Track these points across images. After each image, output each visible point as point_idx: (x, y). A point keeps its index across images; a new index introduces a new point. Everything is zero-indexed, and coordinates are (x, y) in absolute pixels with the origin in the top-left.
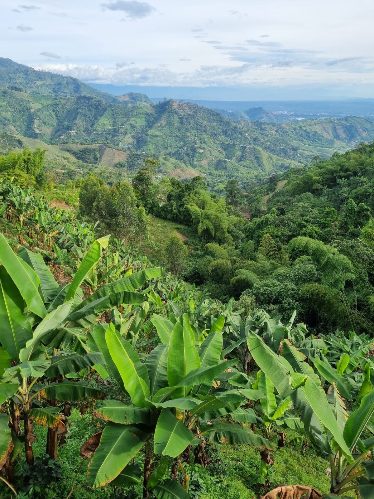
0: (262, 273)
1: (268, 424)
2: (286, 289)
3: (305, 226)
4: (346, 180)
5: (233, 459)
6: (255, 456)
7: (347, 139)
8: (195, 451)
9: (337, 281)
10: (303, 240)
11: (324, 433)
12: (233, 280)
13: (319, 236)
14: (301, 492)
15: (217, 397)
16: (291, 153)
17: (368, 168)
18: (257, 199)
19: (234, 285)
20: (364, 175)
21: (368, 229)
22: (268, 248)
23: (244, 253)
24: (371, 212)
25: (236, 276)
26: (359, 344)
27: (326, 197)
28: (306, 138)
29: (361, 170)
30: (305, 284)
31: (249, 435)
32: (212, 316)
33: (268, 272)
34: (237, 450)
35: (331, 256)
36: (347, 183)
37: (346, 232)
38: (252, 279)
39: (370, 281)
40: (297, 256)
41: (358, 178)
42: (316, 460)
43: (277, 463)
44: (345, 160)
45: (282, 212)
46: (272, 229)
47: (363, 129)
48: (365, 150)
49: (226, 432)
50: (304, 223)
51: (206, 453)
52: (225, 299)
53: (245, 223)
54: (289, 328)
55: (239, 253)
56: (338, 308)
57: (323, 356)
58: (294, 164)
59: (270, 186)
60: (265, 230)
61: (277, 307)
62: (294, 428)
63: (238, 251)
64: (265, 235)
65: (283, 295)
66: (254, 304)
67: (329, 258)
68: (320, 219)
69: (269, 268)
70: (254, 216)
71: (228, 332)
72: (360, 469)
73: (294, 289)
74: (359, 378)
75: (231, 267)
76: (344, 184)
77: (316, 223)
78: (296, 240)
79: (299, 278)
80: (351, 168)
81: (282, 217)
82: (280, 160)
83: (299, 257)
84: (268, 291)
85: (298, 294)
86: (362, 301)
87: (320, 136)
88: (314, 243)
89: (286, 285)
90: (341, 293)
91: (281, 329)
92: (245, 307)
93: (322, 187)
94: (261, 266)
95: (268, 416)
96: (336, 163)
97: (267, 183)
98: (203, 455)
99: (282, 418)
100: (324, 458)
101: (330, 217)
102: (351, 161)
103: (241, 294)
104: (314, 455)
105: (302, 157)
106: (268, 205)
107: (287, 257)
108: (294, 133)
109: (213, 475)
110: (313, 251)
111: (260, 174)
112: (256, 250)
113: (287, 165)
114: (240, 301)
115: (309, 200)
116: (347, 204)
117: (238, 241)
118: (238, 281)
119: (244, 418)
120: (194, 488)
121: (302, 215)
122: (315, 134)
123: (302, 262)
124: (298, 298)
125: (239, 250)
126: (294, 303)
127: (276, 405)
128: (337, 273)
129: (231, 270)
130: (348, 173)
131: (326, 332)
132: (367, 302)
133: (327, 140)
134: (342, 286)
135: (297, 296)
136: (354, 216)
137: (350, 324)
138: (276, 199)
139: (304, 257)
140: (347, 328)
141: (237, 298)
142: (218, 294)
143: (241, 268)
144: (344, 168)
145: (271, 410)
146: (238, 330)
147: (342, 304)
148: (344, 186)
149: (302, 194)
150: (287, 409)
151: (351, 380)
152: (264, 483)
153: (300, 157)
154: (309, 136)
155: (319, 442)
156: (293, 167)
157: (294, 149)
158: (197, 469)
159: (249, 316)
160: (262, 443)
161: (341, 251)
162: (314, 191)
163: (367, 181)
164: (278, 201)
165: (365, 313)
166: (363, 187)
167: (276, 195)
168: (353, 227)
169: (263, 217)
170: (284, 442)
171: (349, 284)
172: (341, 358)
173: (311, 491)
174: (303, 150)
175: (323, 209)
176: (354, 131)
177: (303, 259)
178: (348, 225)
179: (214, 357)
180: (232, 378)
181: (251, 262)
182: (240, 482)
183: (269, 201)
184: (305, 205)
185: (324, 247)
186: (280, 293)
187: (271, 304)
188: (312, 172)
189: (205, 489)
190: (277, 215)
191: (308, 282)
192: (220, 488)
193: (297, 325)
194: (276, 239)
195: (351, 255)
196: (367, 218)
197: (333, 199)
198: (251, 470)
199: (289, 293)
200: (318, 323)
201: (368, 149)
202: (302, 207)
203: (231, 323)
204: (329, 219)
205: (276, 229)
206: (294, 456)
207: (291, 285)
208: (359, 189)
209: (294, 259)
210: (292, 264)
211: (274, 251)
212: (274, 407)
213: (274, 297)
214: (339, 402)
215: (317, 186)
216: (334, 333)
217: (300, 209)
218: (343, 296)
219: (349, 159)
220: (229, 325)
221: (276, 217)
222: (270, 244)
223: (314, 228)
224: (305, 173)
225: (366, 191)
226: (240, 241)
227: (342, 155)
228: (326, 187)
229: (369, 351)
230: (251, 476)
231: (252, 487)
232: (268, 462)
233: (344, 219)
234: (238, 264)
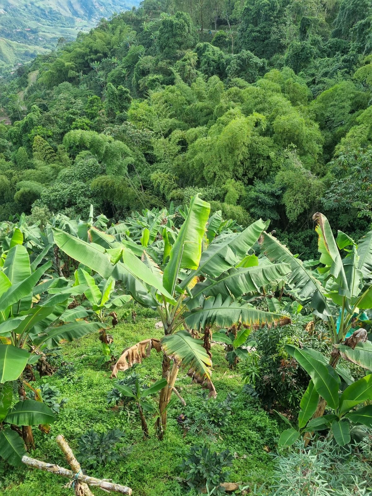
0: (45, 180)
1: (98, 312)
2: (76, 189)
3: (74, 120)
4: (99, 62)
5: (76, 356)
6: (96, 343)
7: (86, 16)
8: (37, 368)
9: (120, 168)
10: (75, 134)
11: (148, 292)
12: (17, 195)
13: (90, 127)
14: (144, 346)
15: (41, 306)
16: (32, 37)
17: (115, 47)
18: (11, 97)
19: (20, 201)
20: (114, 55)
21: (133, 111)
22: (43, 151)
23: (18, 163)
24: (130, 94)
25: (19, 190)
26: (153, 218)
27: (85, 85)
28: (42, 16)
29: (110, 50)
30: (92, 179)
31: (85, 326)
32: (7, 238)
33: (52, 178)
34: (78, 347)
35: (108, 144)
36: (100, 66)
37: (114, 118)
38: (37, 188)
39: (147, 161)
40: (76, 153)
41: (110, 60)
42: (146, 321)
43: (116, 339)
44: (92, 41)
45: (45, 108)
46: (40, 129)
47: (98, 3)
48: (107, 27)
49: (63, 334)
50: (72, 116)
51: (49, 363)
52: (15, 219)
53: (6, 128)
54: (91, 222)
55: (13, 164)
56: (128, 193)
57: (128, 237)
58: (40, 50)
59: (21, 80)
60: (33, 132)
61: (73, 209)
62: (121, 305)
63: (11, 163)
64: (36, 138)
65: (75, 196)
66: (49, 213)
67: (107, 147)
68: (86, 109)
69: (51, 173)
70: (14, 119)
71: (31, 248)
72: (182, 308)
73: (84, 186)
74: (160, 245)
75: (9, 182)
76: (98, 67)
77: (83, 115)
78: (70, 135)
79: (84, 174)
80: (99, 49)
81: (47, 114)
82: (22, 47)
83: (79, 154)
84: (58, 196)
85: (88, 190)
86: (145, 181)
87: (57, 13)
88: (89, 135)
89: (75, 185)
90: (126, 178)
91: (83, 227)
92: (39, 218)
93: (77, 74)
94: (43, 173)
95: (97, 305)
96: (83, 44)
97: (16, 77)
98: (47, 366)
99: (109, 301)
100: (151, 317)
101: (95, 106)
102: (97, 40)
103: (31, 208)
104: (143, 319)
105: (45, 42)
106: (26, 104)
107: (66, 156)
108: (26, 10)
109: (63, 377)
110: (90, 143)
111: (4, 67)
112: (31, 157)
113: (31, 52)
114: (32, 215)
115: (69, 91)
116: (107, 90)
117: (6, 151)
118: (23, 195)
119: (75, 316)
120: (48, 396)
121: (68, 109)
122: (51, 12)
123: (83, 158)
124: (89, 194)
125: (11, 161)
126: (88, 200)
127: (100, 293)
128: (117, 160)
129: (11, 186)
130: (98, 54)
131: (124, 218)
132: (149, 180)
133: (67, 19)
134: (125, 171)
135: (88, 193)
136: (117, 101)
137: (141, 204)
138: (32, 95)
139: (84, 153)
140: (139, 208)
141: (28, 212)
142: (4, 215)
143: (21, 180)
144: (93, 49)
145: (98, 300)
146: (41, 242)
147: (130, 188)
148: (98, 70)
149: (59, 85)
150: (111, 292)
151: (155, 248)
152: (110, 360)
153: (43, 41)
154: (45, 14)
155: (147, 301)
156: (39, 53)
157: (34, 32)
158: (45, 381)
159: (48, 224)
160: (99, 327)
161: (116, 138)
162: (71, 80)
163: (119, 62)
164: (36, 97)
165: (151, 191)
166: (116, 69)
167: (31, 91)
168: (119, 112)
169: (25, 118)
170: (117, 320)
171: (131, 168)
172: (143, 234)
173: (151, 341)
174: (44, 32)
175: (86, 99)
176: (90, 6)
177: (82, 155)
178: (115, 111)
179: (24, 271)
180: (51, 286)
181: (30, 171)
182: (89, 370)
183: (26, 98)
184: (66, 95)
185: (100, 137)
186: (71, 195)
187: (66, 208)
188: (62, 57)
189: (59, 392)
190: (41, 113)
191: (95, 176)
192: (73, 384)
193: (97, 217)
194: (48, 140)
195: (125, 140)
196: (129, 100)
197: (92, 86)
198: (95, 356)
199: (80, 192)
200: (115, 213)
201: (110, 26)
202: (65, 99)
203: (30, 238)
204: (95, 108)
205: (45, 129)
206: (128, 327)
207: (79, 184)
208: (113, 71)
209: (74, 157)
210: (73, 163)
211: (50, 153)
212: (100, 295)
213: (67, 200)
214: (153, 264)
215: (72, 73)
216: (131, 216)
217: (63, 101)
218: (129, 180)
219: (95, 40)
220: (30, 240)
221: (40, 115)
222: (44, 147)
223: (84, 120)
224: (55, 60)
225: (120, 73)
226: (8, 151)
227: (87, 35)
228: (81, 73)
229: (161, 221)
230: (98, 360)
231: (102, 368)
232: (108, 342)
233: (109, 106)
234: (16, 177)
